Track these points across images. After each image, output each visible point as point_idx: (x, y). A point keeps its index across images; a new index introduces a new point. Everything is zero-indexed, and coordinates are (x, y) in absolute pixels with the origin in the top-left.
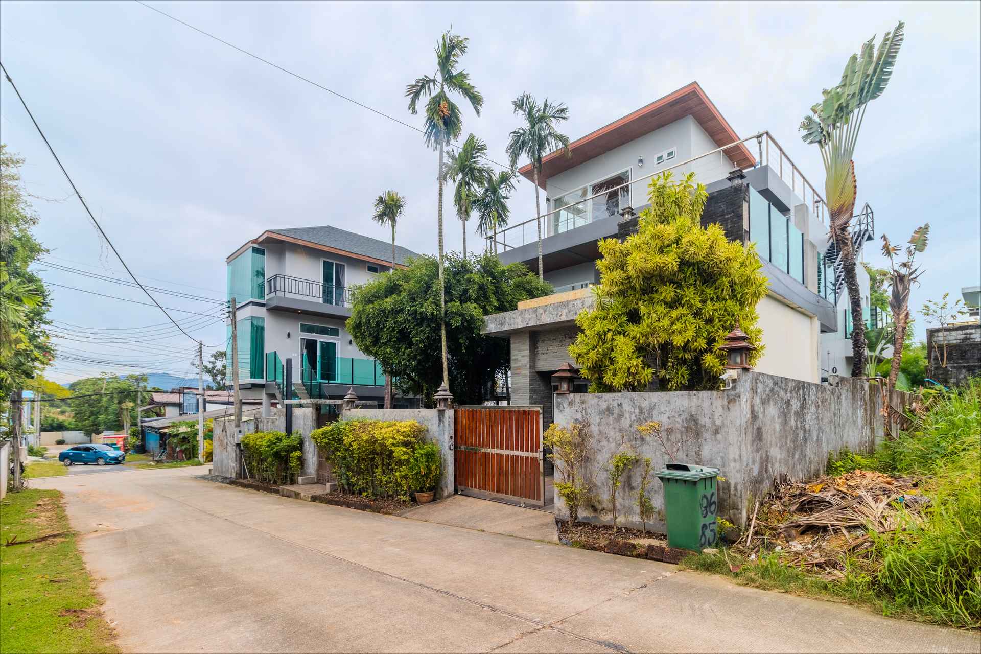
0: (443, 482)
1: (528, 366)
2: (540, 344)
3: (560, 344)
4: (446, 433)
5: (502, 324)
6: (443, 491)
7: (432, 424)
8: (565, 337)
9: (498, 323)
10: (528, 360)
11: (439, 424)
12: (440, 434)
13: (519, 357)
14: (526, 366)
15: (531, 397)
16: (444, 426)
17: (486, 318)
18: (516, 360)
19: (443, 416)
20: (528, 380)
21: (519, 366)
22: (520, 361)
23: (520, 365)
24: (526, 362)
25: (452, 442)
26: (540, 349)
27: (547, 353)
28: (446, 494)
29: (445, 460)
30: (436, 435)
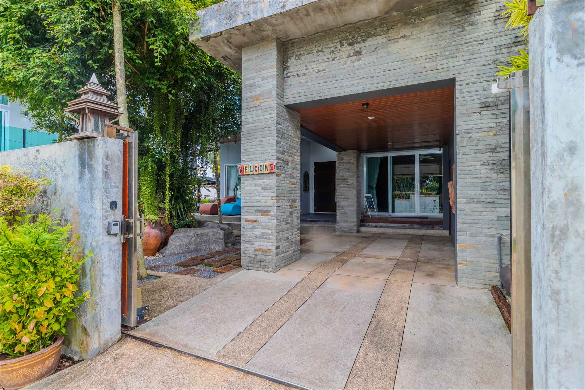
0: (89, 316)
1: (274, 93)
2: (292, 62)
3: (332, 56)
4: (98, 194)
5: (230, 17)
6: (87, 335)
7: (65, 177)
8: (342, 44)
9: (223, 17)
10: (275, 83)
11: (82, 174)
12: (82, 199)
13: (258, 81)
14: (270, 92)
15: (278, 143)
16: (93, 179)
17: (201, 13)
18: (252, 86)
19: (91, 155)
20: (275, 115)
21: (259, 95)
22: (260, 86)
23: (260, 92)
24: (270, 87)
25: (118, 215)
26: (291, 69)
27: (305, 74)
28: (95, 344)
29: (93, 262)
30: (74, 200)
